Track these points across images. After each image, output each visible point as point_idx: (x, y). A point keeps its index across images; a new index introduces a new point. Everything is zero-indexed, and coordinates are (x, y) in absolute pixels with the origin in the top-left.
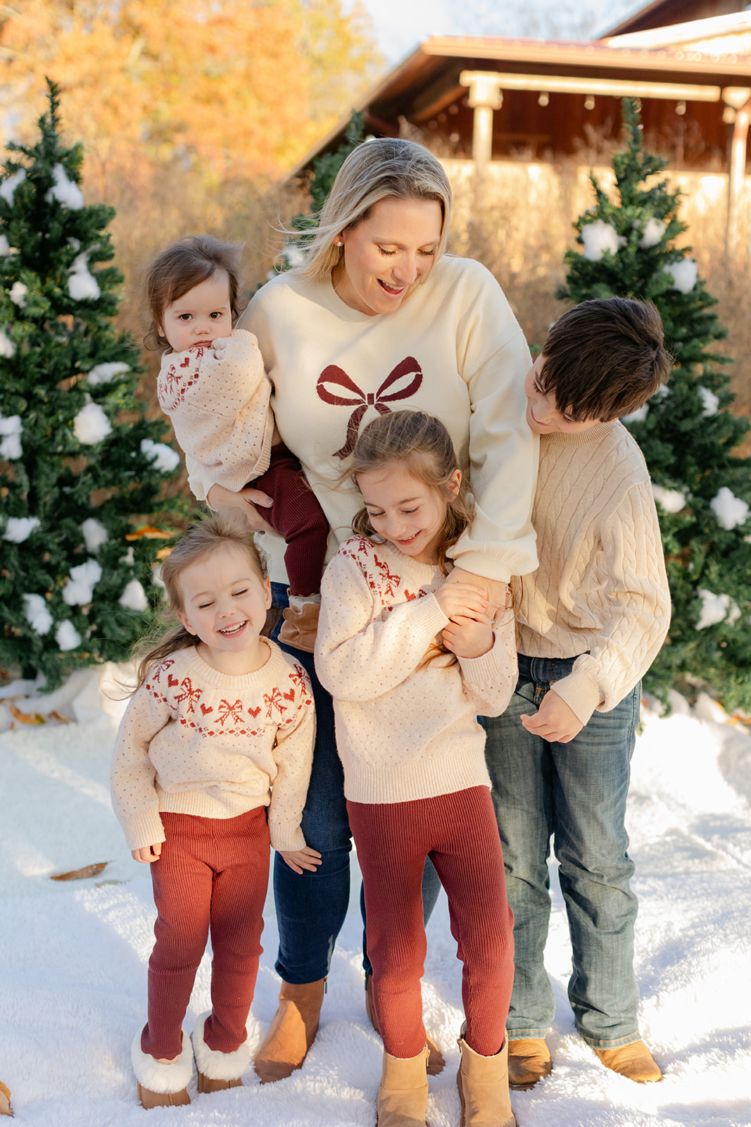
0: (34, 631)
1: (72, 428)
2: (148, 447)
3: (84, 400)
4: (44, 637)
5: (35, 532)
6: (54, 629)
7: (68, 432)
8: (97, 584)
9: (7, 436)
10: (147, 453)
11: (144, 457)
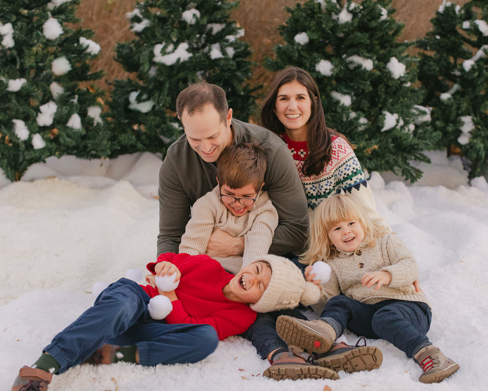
0: (19, 139)
1: (42, 30)
2: (83, 41)
3: (48, 16)
4: (25, 142)
5: (24, 86)
6: (30, 138)
7: (39, 33)
8: (56, 114)
9: (5, 35)
10: (83, 44)
11: (81, 46)
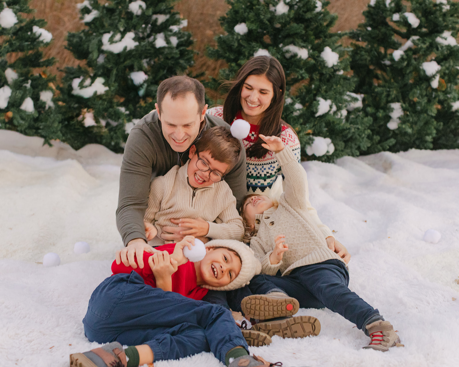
2: (36, 29)
3: (3, 6)
8: (10, 97)
10: (36, 32)
